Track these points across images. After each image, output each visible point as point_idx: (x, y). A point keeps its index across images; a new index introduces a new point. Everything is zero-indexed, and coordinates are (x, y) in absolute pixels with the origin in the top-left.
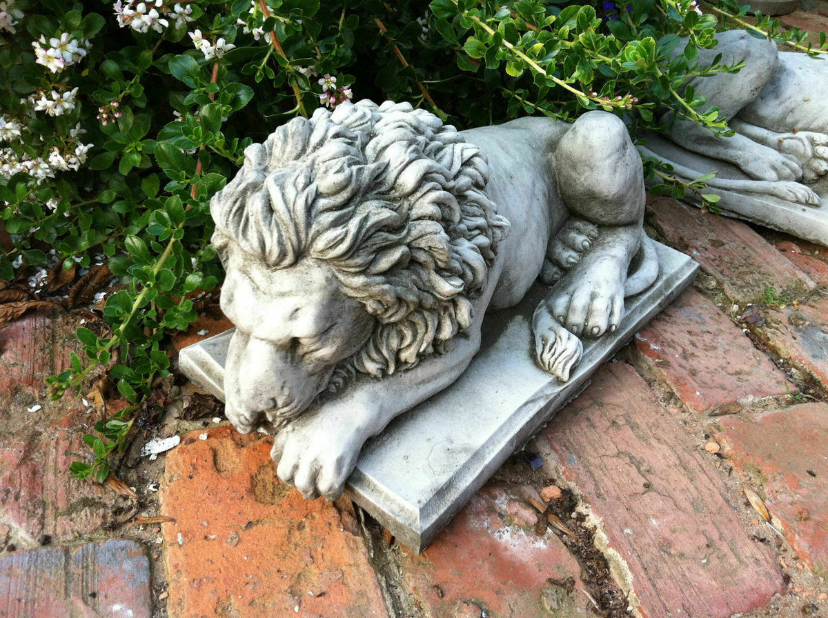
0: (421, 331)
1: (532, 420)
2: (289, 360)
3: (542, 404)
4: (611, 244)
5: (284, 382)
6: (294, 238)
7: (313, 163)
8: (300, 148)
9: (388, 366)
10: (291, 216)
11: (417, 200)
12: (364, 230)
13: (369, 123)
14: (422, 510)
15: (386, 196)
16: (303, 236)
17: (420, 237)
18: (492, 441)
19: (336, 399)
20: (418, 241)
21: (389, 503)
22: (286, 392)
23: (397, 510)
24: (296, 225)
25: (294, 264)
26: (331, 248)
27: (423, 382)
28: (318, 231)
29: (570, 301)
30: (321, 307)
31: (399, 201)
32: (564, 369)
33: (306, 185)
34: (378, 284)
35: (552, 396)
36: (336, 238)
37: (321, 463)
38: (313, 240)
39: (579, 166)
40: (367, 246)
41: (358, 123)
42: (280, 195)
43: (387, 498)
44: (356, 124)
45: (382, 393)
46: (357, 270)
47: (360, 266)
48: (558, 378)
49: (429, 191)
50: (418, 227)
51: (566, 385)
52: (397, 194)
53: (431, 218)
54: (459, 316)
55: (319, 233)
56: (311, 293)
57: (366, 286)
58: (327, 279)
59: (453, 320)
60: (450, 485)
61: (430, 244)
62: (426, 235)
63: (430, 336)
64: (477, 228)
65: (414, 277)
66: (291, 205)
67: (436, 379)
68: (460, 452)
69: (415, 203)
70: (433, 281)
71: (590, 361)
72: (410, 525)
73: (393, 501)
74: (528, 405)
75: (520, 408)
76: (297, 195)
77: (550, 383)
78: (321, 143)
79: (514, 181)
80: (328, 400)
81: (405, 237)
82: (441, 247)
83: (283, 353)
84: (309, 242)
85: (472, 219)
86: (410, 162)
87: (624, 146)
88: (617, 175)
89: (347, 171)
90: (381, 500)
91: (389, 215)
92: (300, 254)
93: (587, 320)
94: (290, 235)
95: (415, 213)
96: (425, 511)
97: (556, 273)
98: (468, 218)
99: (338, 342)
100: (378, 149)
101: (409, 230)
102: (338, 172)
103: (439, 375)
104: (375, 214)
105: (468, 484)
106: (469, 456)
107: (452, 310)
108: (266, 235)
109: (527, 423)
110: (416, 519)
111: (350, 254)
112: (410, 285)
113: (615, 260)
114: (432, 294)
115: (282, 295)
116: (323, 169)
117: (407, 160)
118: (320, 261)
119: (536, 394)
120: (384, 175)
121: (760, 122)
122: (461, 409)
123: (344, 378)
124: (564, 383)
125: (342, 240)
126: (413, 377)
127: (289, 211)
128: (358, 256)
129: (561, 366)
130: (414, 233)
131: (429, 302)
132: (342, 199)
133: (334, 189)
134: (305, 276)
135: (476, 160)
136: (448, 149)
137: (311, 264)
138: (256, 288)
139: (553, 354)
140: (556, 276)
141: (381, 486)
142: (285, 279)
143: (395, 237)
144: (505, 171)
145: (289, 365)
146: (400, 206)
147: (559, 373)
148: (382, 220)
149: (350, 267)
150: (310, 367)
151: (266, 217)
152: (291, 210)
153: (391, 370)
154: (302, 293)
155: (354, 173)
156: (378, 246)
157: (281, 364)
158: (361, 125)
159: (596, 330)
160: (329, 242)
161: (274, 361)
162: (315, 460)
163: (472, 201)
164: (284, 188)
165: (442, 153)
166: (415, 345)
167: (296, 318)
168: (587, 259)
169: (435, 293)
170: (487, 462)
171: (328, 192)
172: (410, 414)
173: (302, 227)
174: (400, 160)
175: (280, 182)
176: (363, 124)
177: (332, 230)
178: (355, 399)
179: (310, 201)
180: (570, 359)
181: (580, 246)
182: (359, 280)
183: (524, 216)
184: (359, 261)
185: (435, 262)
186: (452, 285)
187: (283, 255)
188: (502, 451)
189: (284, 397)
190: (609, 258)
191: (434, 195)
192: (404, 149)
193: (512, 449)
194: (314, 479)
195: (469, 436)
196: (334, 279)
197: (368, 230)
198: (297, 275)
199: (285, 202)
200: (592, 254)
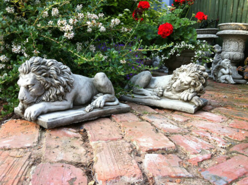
25: (28, 73)
27: (56, 105)
59: (59, 90)
63: (55, 92)
92: (29, 72)
94: (27, 67)
103: (59, 105)
118: (33, 72)
121: (151, 88)
131: (53, 84)
142: (27, 76)
182: (39, 76)
184: (39, 72)
187: (26, 71)
193: (73, 119)
194: (30, 115)
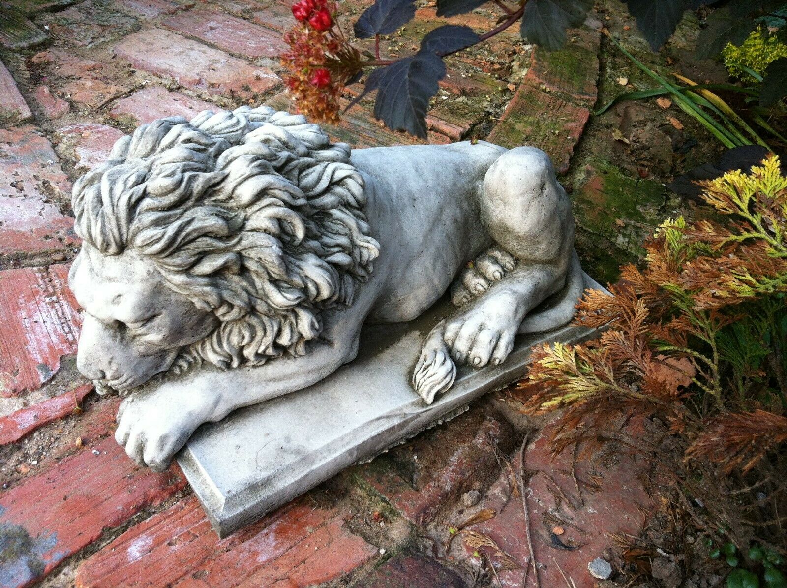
0: (260, 333)
1: (380, 435)
2: (118, 338)
3: (396, 421)
4: (520, 279)
5: (112, 358)
6: (115, 231)
7: (152, 163)
8: (149, 147)
9: (232, 360)
10: (113, 210)
11: (254, 212)
12: (183, 234)
13: (240, 132)
14: (228, 500)
15: (224, 205)
16: (124, 230)
17: (250, 248)
18: (328, 448)
19: (177, 380)
20: (248, 251)
21: (203, 486)
22: (114, 366)
23: (207, 494)
24: (117, 219)
26: (148, 244)
28: (138, 228)
29: (461, 327)
30: (141, 297)
31: (237, 211)
32: (429, 392)
33: (137, 183)
34: (200, 285)
35: (410, 416)
36: (152, 237)
37: (146, 437)
38: (135, 235)
39: (495, 198)
40: (189, 249)
41: (228, 130)
42: (108, 189)
43: (204, 481)
44: (225, 131)
45: (225, 384)
46: (176, 269)
47: (179, 266)
48: (423, 399)
49: (268, 205)
50: (250, 238)
51: (429, 408)
52: (234, 204)
53: (266, 231)
54: (300, 326)
55: (139, 230)
56: (133, 283)
57: (186, 286)
58: (149, 272)
60: (267, 482)
61: (259, 256)
62: (257, 246)
64: (337, 245)
65: (245, 284)
66: (115, 200)
67: (289, 379)
68: (292, 452)
69: (252, 214)
70: (266, 290)
71: (465, 389)
72: (214, 511)
73: (207, 486)
74: (381, 420)
75: (372, 421)
76: (123, 192)
77: (413, 403)
78: (170, 146)
79: (416, 204)
80: (169, 380)
81: (234, 245)
82: (271, 260)
83: (111, 332)
84: (129, 238)
85: (333, 236)
86: (251, 176)
87: (542, 187)
88: (530, 213)
89: (178, 176)
90: (199, 481)
91: (214, 222)
93: (470, 349)
95: (250, 225)
96: (231, 501)
97: (465, 297)
98: (330, 234)
99: (165, 331)
100: (229, 158)
101: (241, 240)
102: (167, 176)
104: (201, 220)
105: (286, 485)
106: (299, 458)
107: (292, 319)
108: (93, 223)
109: (373, 438)
110: (220, 507)
111: (167, 253)
112: (239, 290)
113: (515, 295)
114: (266, 302)
115: (110, 279)
116: (158, 171)
117: (248, 173)
119: (393, 411)
120: (223, 184)
122: (314, 412)
123: (190, 364)
124: (427, 405)
125: (159, 240)
126: (261, 374)
127: (113, 205)
128: (178, 256)
129: (427, 388)
130: (245, 243)
132: (168, 202)
133: (160, 191)
134: (129, 266)
135: (349, 181)
136: (319, 168)
137: (135, 256)
138: (92, 269)
139: (424, 376)
140: (465, 300)
141: (202, 470)
143: (221, 245)
144: (410, 193)
145: (117, 343)
146: (236, 216)
147: (424, 395)
148: (206, 227)
149: (169, 265)
150: (142, 349)
151: (96, 207)
152: (115, 204)
153: (235, 363)
154: (125, 281)
155: (186, 179)
156: (201, 250)
157: (108, 341)
158: (229, 132)
159: (476, 361)
160: (145, 240)
161: (102, 338)
162: (142, 433)
163: (337, 219)
164: (115, 183)
165: (310, 170)
166: (254, 344)
167: (118, 303)
168: (494, 289)
169: (269, 301)
170: (314, 467)
171: (156, 192)
172: (262, 406)
173: (123, 221)
174: (242, 172)
175: (113, 177)
176: (233, 132)
177: (152, 228)
178: (194, 384)
179: (133, 200)
180: (438, 384)
181: (491, 276)
183: (420, 239)
185: (268, 273)
186: (284, 297)
188: (336, 459)
189: (112, 372)
190: (509, 292)
191: (271, 211)
192: (247, 163)
195: (308, 439)
196: (156, 273)
197: (188, 235)
198: (123, 264)
199: (111, 197)
200: (500, 285)
